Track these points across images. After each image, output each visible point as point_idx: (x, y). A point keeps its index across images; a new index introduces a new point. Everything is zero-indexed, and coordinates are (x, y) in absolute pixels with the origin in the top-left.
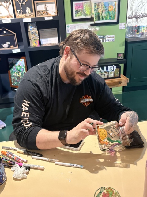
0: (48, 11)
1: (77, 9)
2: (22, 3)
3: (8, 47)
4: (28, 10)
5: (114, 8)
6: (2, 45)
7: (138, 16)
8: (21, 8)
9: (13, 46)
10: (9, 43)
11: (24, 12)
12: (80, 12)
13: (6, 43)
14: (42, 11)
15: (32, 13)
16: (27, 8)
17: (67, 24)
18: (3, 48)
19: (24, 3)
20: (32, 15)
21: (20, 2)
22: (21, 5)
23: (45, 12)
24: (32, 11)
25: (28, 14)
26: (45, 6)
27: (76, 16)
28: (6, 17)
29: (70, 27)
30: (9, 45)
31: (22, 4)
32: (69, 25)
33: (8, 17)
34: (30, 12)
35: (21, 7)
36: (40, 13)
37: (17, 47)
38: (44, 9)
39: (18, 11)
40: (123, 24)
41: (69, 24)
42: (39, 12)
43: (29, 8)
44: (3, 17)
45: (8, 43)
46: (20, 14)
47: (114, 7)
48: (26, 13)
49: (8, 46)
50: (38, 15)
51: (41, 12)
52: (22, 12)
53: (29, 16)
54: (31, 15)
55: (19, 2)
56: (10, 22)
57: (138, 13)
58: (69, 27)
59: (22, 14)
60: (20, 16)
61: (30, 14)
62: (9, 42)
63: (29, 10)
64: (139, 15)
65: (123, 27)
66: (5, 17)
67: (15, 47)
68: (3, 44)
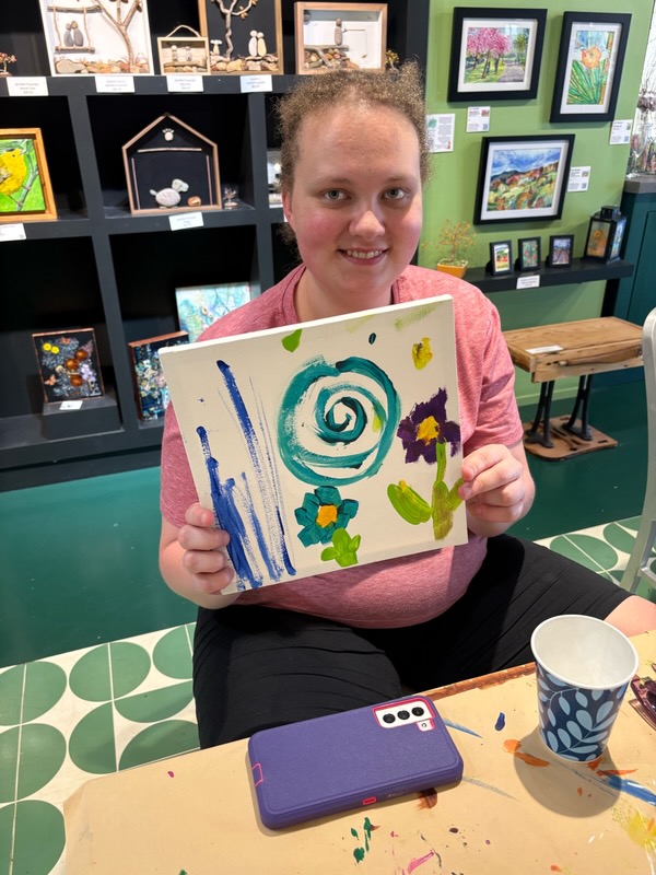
0: (347, 49)
1: (473, 52)
2: (236, 9)
3: (179, 205)
4: (257, 45)
5: (602, 59)
6: (153, 192)
7: (651, 98)
8: (227, 31)
9: (197, 200)
10: (185, 187)
11: (241, 51)
12: (483, 65)
13: (170, 186)
14: (326, 51)
15: (272, 58)
16: (253, 33)
17: (430, 113)
18: (157, 205)
19: (243, 12)
20: (272, 67)
21: (227, 7)
22: (228, 18)
23: (337, 56)
24: (271, 49)
25: (255, 60)
26: (335, 27)
27: (467, 79)
28: (117, 69)
29: (438, 124)
30: (181, 193)
31: (232, 16)
32: (436, 117)
33: (125, 70)
34: (263, 51)
35: (228, 25)
36: (313, 58)
37: (215, 202)
38: (331, 42)
39: (217, 42)
40: (626, 122)
41: (436, 113)
42: (313, 51)
43: (261, 35)
44: (103, 69)
45: (180, 185)
46: (221, 58)
47: (605, 55)
48: (249, 55)
49: (178, 198)
50: (307, 64)
51: (321, 53)
52: (231, 49)
53: (256, 66)
54: (269, 66)
55: (222, 5)
56: (129, 88)
57: (649, 90)
58: (434, 126)
59: (228, 59)
60: (221, 66)
61: (263, 59)
62: (184, 181)
63: (262, 42)
64: (652, 95)
65: (623, 137)
66: (110, 66)
67: (208, 203)
68: (157, 191)
